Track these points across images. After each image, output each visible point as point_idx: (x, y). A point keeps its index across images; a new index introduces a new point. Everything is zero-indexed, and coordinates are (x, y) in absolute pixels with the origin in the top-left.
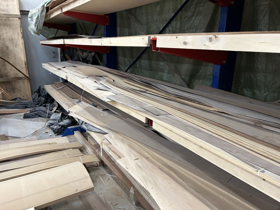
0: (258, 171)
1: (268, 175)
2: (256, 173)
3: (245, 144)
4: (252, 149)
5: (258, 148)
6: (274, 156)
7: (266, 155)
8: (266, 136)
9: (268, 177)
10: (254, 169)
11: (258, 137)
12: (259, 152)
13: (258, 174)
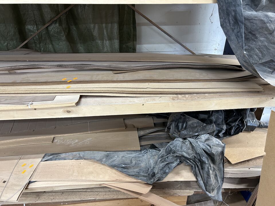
0: (28, 105)
1: (36, 105)
2: (27, 108)
3: (9, 91)
4: (17, 92)
5: (20, 90)
6: (34, 90)
7: (29, 92)
8: (22, 78)
9: (36, 106)
10: (25, 105)
11: (16, 81)
12: (22, 92)
13: (29, 107)
